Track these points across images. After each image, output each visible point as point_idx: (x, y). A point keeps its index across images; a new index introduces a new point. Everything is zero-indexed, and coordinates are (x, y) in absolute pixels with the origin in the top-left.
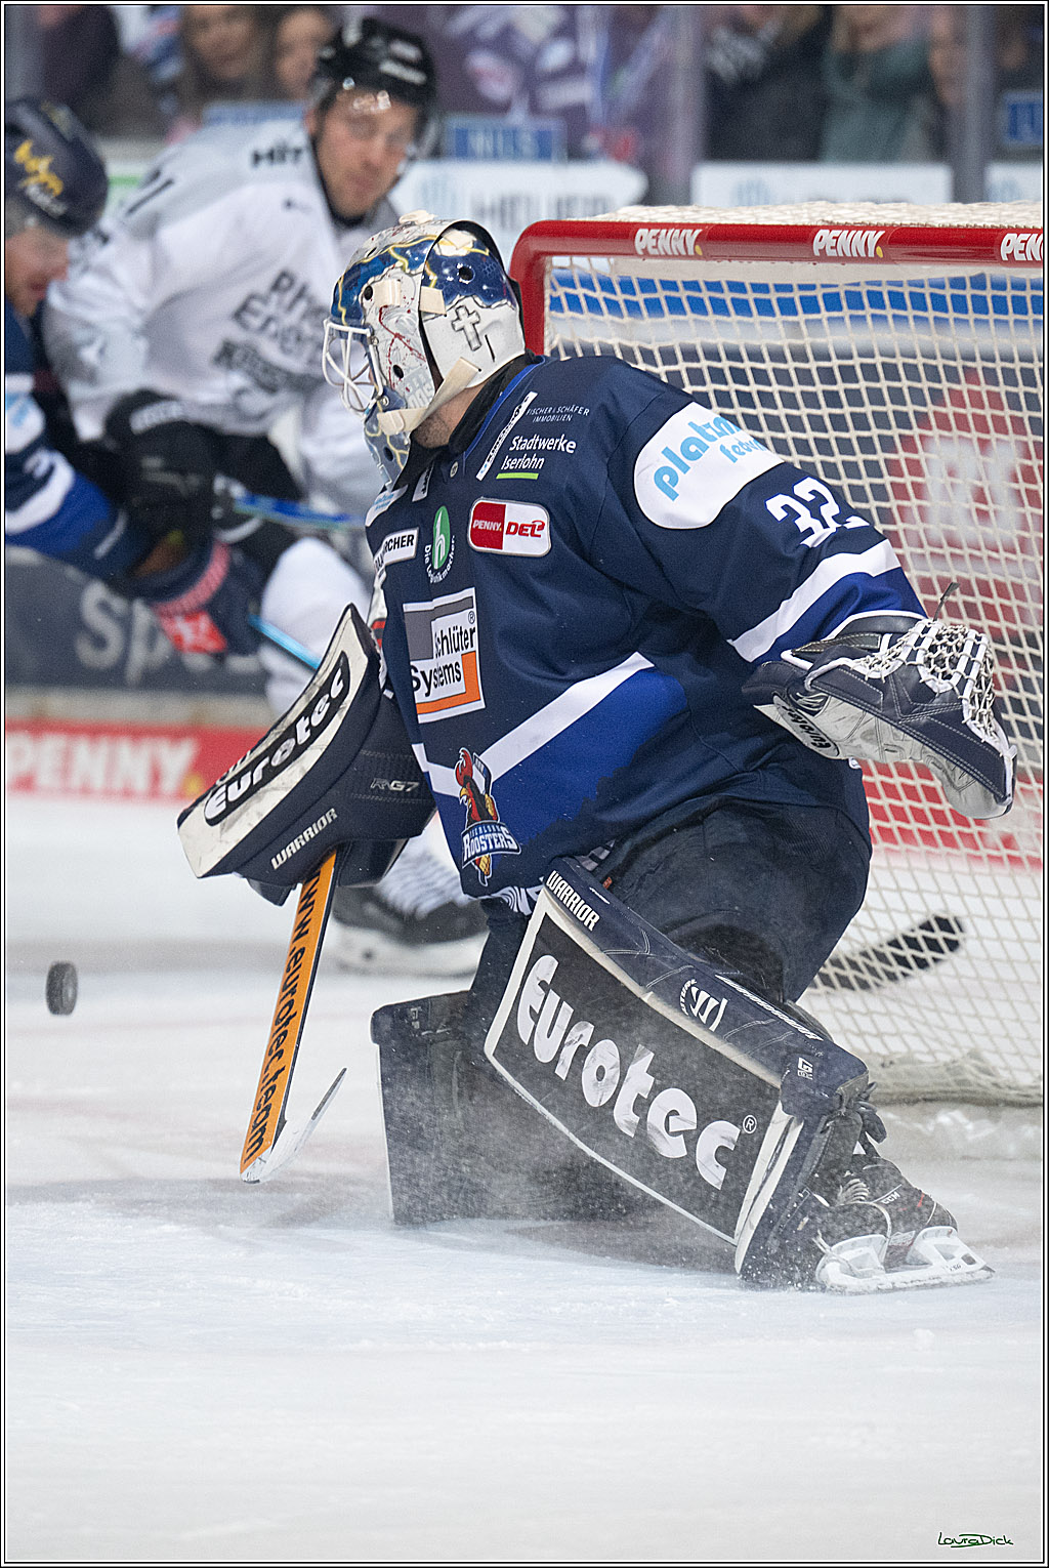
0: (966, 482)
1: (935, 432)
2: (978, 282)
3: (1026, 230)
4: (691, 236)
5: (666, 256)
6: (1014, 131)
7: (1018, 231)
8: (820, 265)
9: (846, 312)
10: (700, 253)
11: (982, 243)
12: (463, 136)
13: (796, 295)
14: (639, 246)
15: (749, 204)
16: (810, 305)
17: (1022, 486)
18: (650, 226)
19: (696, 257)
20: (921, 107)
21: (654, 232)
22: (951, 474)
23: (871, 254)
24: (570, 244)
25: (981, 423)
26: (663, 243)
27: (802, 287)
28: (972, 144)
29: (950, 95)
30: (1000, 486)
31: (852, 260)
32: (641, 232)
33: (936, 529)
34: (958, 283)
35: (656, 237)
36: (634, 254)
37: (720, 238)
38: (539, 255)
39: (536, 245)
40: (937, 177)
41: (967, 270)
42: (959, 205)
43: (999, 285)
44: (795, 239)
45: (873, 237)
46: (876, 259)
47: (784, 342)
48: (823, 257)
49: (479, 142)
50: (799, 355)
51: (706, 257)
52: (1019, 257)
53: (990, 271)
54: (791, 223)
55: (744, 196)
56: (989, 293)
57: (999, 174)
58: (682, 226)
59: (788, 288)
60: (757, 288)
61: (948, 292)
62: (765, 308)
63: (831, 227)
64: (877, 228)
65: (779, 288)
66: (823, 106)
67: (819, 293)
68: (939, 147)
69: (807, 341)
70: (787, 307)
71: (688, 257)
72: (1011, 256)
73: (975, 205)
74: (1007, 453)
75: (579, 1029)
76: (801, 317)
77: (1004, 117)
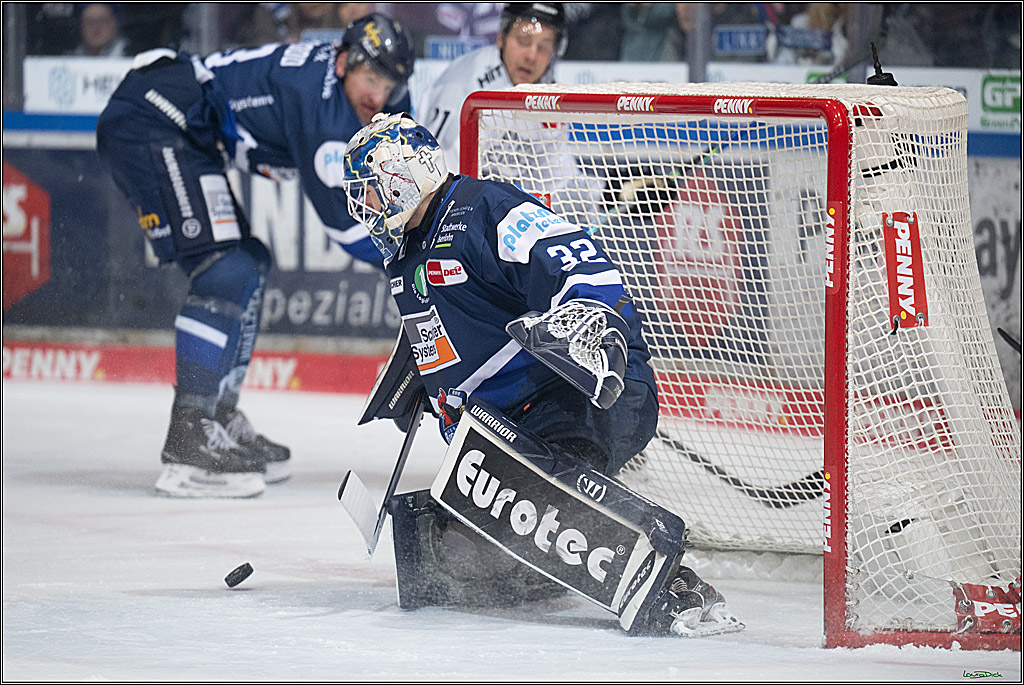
0: (696, 227)
1: (680, 201)
2: (703, 124)
3: (727, 97)
4: (554, 99)
5: (542, 110)
6: (721, 46)
7: (723, 98)
8: (621, 115)
9: (634, 140)
10: (559, 108)
11: (704, 104)
12: (436, 47)
13: (609, 130)
14: (527, 104)
15: (584, 83)
16: (616, 136)
17: (725, 229)
18: (533, 94)
19: (557, 110)
20: (672, 33)
21: (535, 97)
22: (688, 223)
23: (647, 109)
24: (491, 103)
25: (704, 197)
26: (540, 103)
27: (611, 126)
28: (700, 53)
29: (686, 26)
30: (713, 229)
31: (637, 112)
32: (529, 97)
33: (681, 252)
34: (692, 124)
35: (536, 100)
36: (525, 109)
37: (569, 101)
38: (475, 109)
39: (474, 104)
40: (681, 70)
41: (697, 118)
42: (693, 84)
43: (714, 126)
44: (608, 101)
45: (649, 101)
46: (650, 112)
47: (602, 155)
48: (623, 111)
49: (444, 50)
50: (610, 161)
51: (562, 111)
52: (723, 111)
53: (709, 118)
54: (606, 93)
55: (582, 79)
56: (708, 130)
57: (713, 68)
58: (550, 94)
59: (605, 127)
60: (588, 126)
61: (687, 129)
62: (592, 137)
63: (627, 95)
64: (650, 96)
65: (599, 126)
66: (622, 32)
67: (620, 129)
68: (682, 54)
69: (614, 155)
70: (604, 137)
71: (553, 110)
72: (719, 110)
73: (701, 84)
74: (717, 212)
75: (505, 493)
76: (611, 142)
77: (716, 39)
